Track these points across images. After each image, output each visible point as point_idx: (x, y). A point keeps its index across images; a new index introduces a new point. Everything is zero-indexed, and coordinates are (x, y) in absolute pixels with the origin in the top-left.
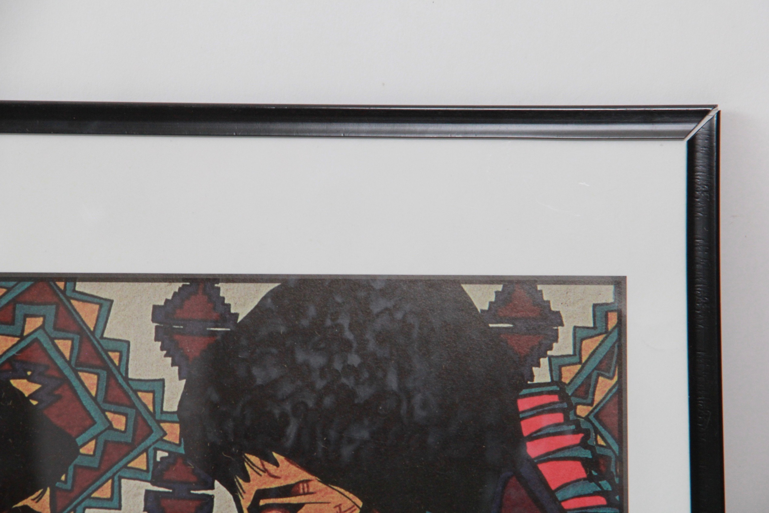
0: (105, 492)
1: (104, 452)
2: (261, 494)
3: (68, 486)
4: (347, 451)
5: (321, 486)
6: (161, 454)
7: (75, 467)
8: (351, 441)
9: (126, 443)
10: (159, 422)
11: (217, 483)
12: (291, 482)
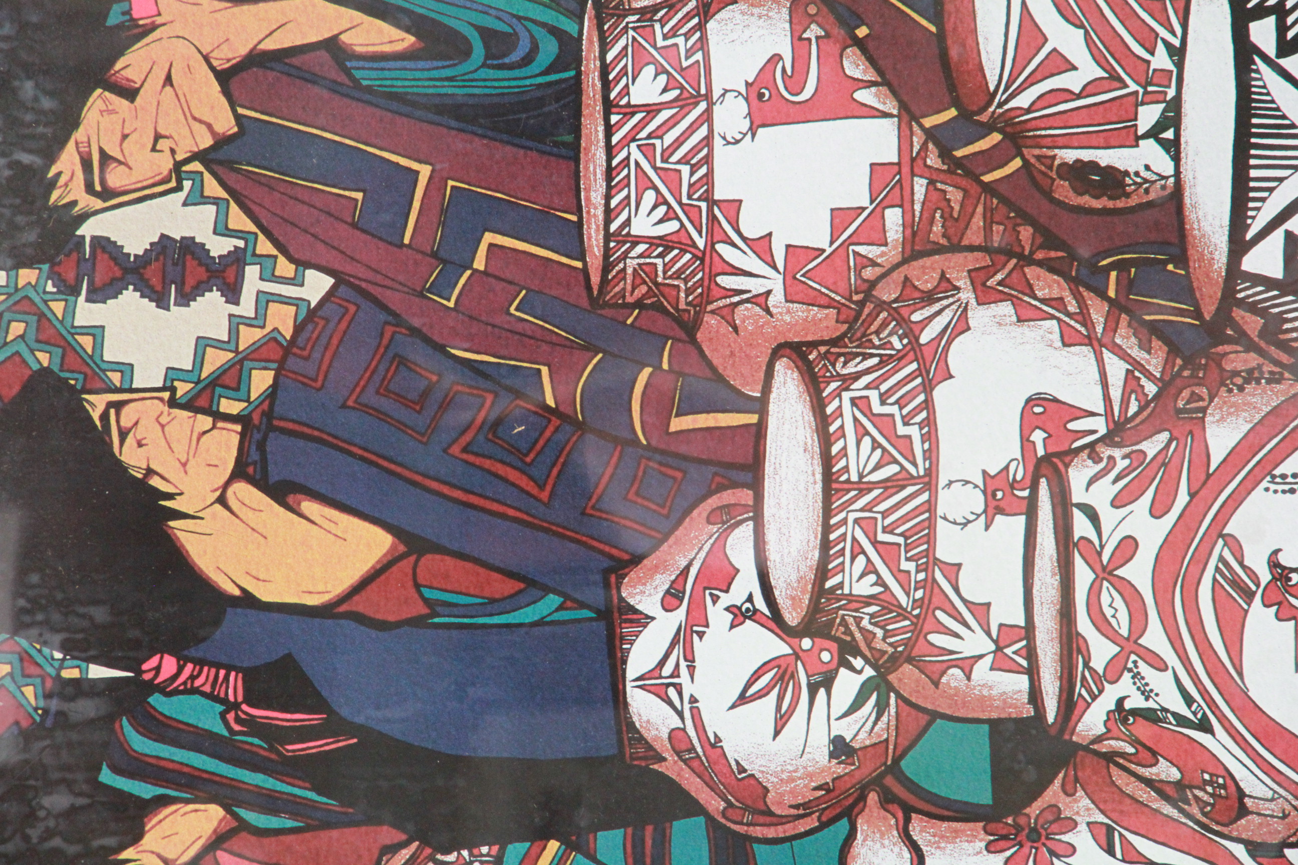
0: (86, 342)
1: (47, 343)
2: (89, 188)
3: (81, 377)
4: (47, 103)
5: (81, 129)
6: (50, 288)
7: (61, 371)
8: (36, 99)
9: (39, 321)
10: (17, 290)
11: (79, 233)
12: (77, 159)
